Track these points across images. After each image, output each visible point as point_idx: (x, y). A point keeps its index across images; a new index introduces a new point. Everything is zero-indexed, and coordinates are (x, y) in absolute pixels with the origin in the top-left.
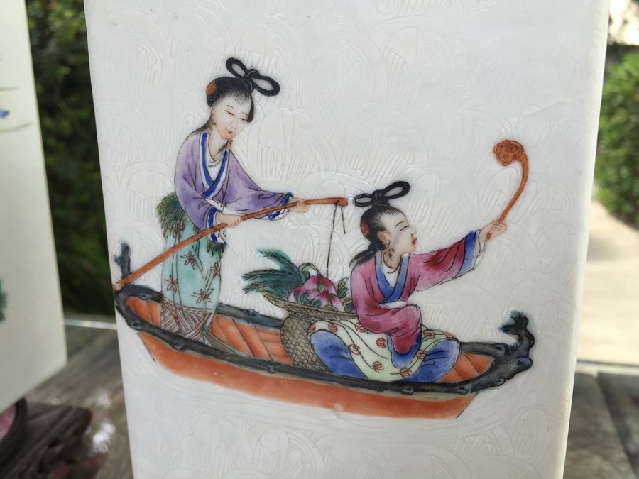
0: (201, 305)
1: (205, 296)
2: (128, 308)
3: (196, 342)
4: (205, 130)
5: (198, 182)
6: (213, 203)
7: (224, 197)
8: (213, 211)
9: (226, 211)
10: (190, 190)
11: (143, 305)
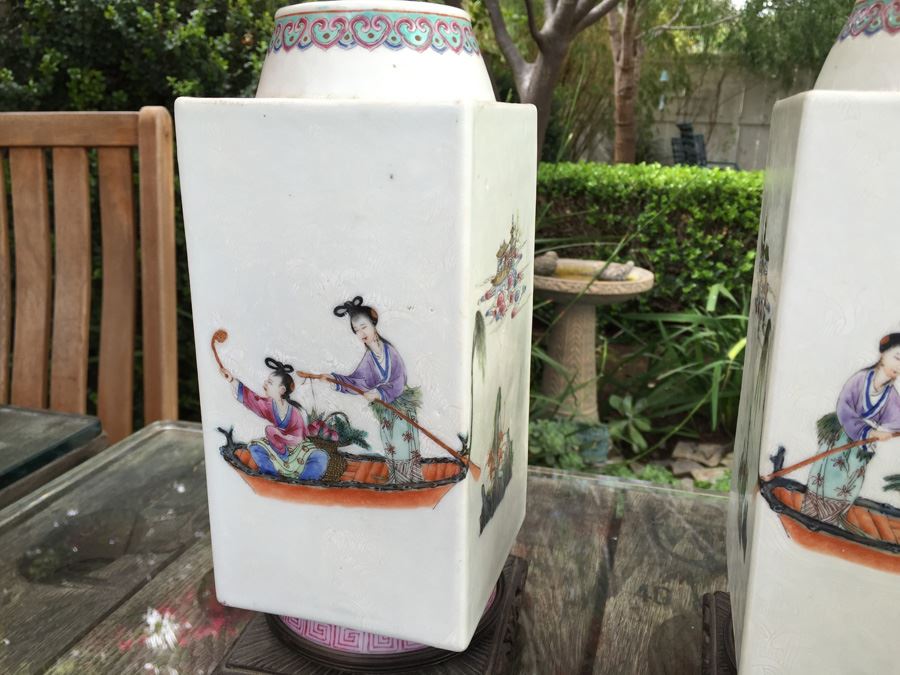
0: (842, 497)
1: (846, 490)
2: (773, 496)
3: (831, 526)
4: (872, 370)
5: (859, 406)
6: (870, 422)
7: (880, 419)
8: (868, 428)
9: (880, 428)
10: (851, 411)
11: (787, 494)
